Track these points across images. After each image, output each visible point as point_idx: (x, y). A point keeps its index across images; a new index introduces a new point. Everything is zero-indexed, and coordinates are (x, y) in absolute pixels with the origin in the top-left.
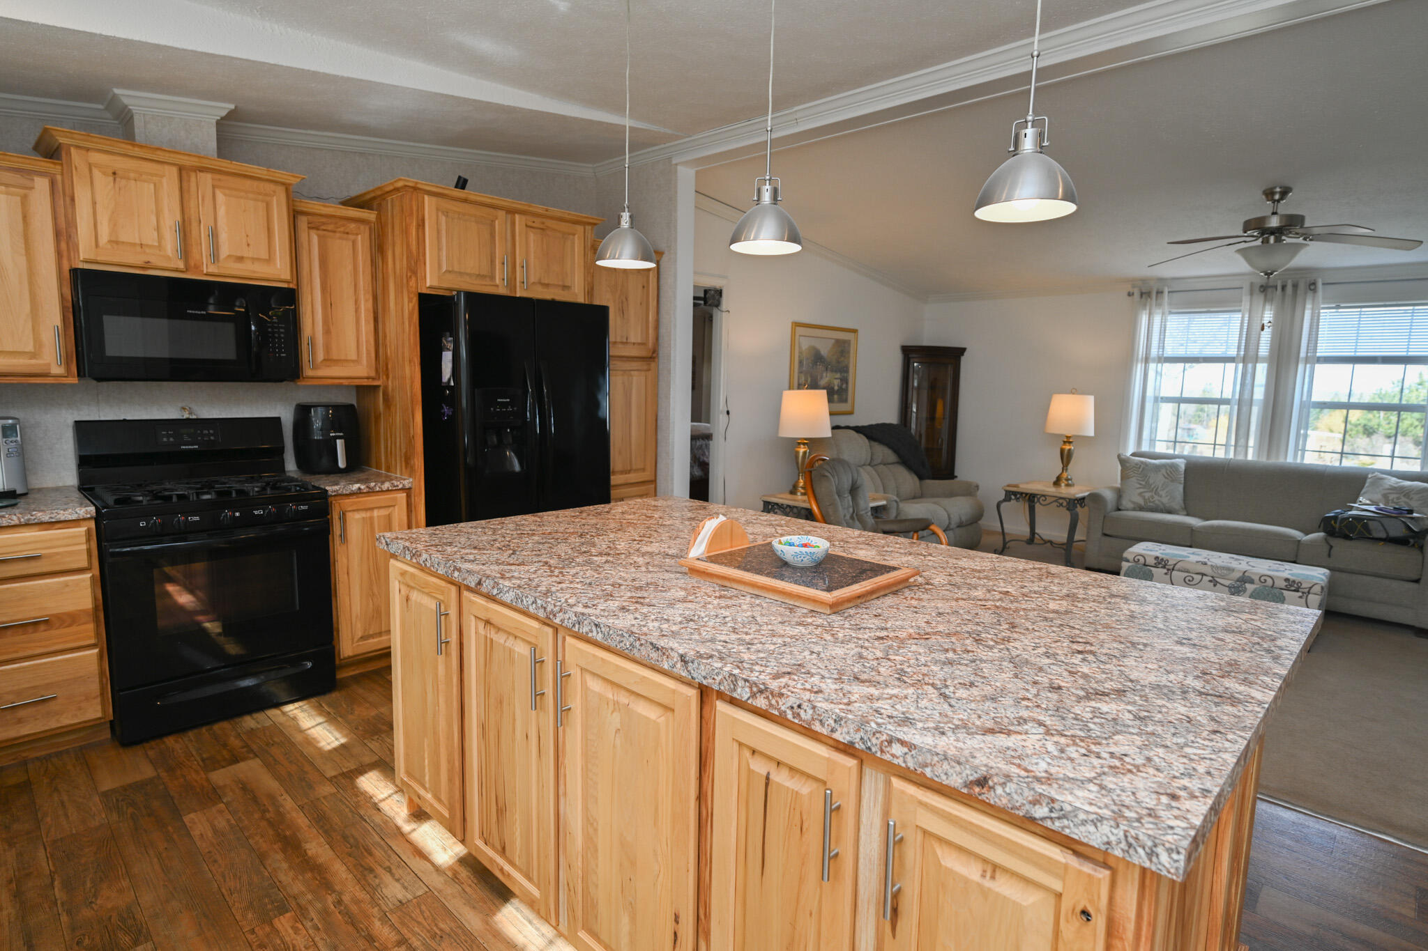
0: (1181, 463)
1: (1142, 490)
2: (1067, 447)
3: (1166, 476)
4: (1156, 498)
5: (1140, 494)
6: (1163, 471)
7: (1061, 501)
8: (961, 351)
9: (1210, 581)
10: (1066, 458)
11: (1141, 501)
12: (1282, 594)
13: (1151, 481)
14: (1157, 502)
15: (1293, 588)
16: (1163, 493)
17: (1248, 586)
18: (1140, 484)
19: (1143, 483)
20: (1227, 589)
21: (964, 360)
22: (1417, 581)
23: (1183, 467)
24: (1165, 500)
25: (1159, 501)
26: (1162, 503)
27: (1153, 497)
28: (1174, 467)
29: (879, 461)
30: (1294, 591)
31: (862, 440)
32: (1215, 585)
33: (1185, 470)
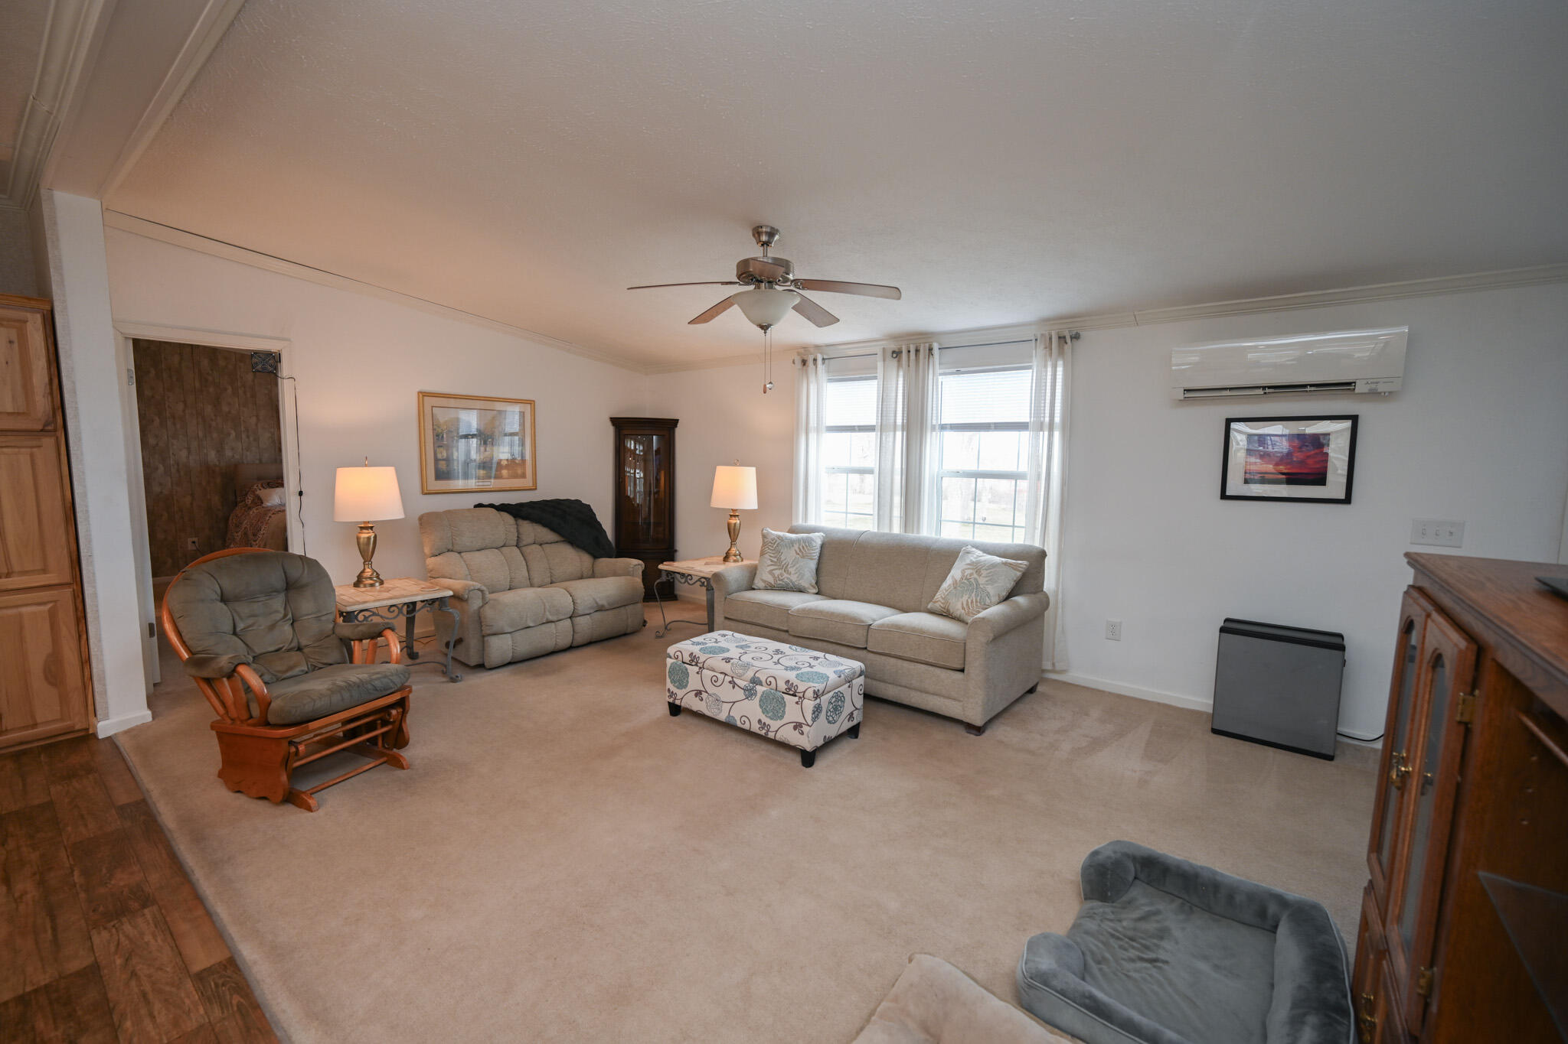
0: (818, 538)
1: (773, 567)
2: (733, 521)
3: (798, 551)
4: (786, 575)
5: (771, 572)
6: (796, 547)
7: (703, 580)
8: (674, 423)
9: (730, 682)
10: (733, 533)
11: (771, 580)
12: (783, 698)
13: (783, 558)
14: (786, 580)
15: (791, 692)
16: (792, 570)
17: (758, 688)
18: (772, 561)
19: (775, 560)
20: (743, 691)
21: (678, 431)
22: (962, 670)
23: (819, 542)
24: (794, 578)
25: (788, 578)
26: (791, 581)
27: (782, 575)
28: (808, 542)
29: (531, 540)
30: (792, 695)
31: (508, 518)
32: (734, 687)
33: (822, 546)
